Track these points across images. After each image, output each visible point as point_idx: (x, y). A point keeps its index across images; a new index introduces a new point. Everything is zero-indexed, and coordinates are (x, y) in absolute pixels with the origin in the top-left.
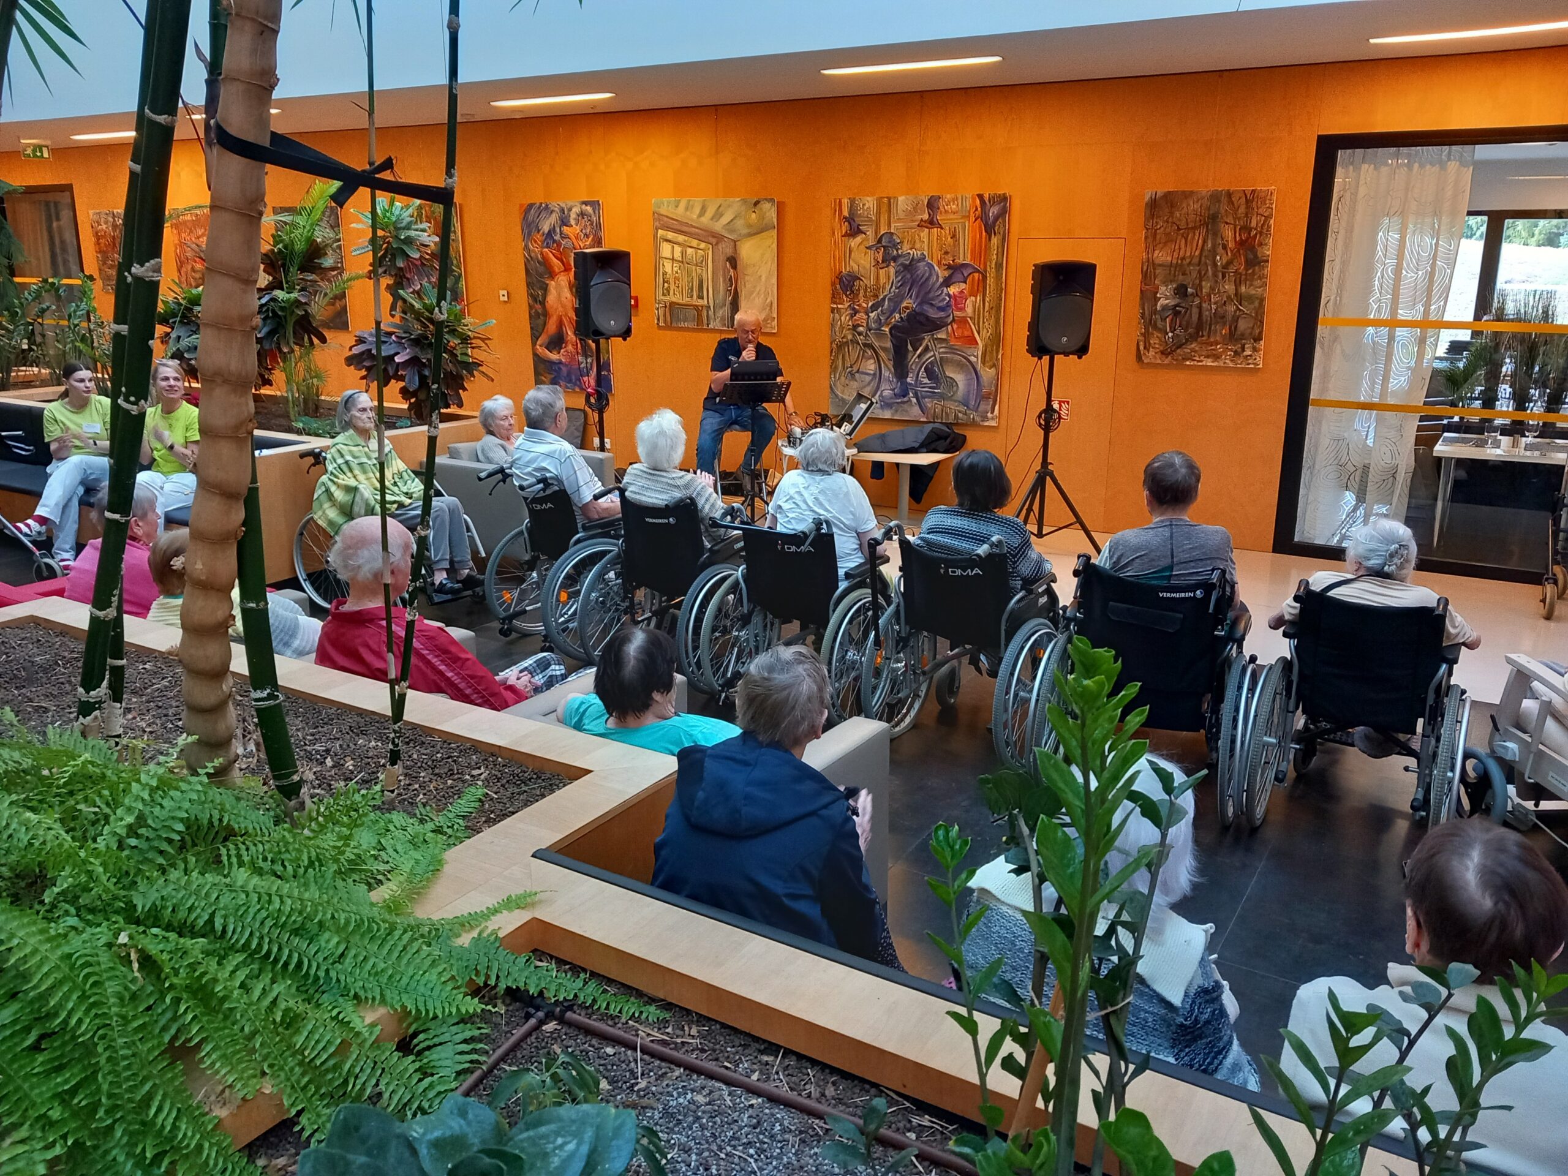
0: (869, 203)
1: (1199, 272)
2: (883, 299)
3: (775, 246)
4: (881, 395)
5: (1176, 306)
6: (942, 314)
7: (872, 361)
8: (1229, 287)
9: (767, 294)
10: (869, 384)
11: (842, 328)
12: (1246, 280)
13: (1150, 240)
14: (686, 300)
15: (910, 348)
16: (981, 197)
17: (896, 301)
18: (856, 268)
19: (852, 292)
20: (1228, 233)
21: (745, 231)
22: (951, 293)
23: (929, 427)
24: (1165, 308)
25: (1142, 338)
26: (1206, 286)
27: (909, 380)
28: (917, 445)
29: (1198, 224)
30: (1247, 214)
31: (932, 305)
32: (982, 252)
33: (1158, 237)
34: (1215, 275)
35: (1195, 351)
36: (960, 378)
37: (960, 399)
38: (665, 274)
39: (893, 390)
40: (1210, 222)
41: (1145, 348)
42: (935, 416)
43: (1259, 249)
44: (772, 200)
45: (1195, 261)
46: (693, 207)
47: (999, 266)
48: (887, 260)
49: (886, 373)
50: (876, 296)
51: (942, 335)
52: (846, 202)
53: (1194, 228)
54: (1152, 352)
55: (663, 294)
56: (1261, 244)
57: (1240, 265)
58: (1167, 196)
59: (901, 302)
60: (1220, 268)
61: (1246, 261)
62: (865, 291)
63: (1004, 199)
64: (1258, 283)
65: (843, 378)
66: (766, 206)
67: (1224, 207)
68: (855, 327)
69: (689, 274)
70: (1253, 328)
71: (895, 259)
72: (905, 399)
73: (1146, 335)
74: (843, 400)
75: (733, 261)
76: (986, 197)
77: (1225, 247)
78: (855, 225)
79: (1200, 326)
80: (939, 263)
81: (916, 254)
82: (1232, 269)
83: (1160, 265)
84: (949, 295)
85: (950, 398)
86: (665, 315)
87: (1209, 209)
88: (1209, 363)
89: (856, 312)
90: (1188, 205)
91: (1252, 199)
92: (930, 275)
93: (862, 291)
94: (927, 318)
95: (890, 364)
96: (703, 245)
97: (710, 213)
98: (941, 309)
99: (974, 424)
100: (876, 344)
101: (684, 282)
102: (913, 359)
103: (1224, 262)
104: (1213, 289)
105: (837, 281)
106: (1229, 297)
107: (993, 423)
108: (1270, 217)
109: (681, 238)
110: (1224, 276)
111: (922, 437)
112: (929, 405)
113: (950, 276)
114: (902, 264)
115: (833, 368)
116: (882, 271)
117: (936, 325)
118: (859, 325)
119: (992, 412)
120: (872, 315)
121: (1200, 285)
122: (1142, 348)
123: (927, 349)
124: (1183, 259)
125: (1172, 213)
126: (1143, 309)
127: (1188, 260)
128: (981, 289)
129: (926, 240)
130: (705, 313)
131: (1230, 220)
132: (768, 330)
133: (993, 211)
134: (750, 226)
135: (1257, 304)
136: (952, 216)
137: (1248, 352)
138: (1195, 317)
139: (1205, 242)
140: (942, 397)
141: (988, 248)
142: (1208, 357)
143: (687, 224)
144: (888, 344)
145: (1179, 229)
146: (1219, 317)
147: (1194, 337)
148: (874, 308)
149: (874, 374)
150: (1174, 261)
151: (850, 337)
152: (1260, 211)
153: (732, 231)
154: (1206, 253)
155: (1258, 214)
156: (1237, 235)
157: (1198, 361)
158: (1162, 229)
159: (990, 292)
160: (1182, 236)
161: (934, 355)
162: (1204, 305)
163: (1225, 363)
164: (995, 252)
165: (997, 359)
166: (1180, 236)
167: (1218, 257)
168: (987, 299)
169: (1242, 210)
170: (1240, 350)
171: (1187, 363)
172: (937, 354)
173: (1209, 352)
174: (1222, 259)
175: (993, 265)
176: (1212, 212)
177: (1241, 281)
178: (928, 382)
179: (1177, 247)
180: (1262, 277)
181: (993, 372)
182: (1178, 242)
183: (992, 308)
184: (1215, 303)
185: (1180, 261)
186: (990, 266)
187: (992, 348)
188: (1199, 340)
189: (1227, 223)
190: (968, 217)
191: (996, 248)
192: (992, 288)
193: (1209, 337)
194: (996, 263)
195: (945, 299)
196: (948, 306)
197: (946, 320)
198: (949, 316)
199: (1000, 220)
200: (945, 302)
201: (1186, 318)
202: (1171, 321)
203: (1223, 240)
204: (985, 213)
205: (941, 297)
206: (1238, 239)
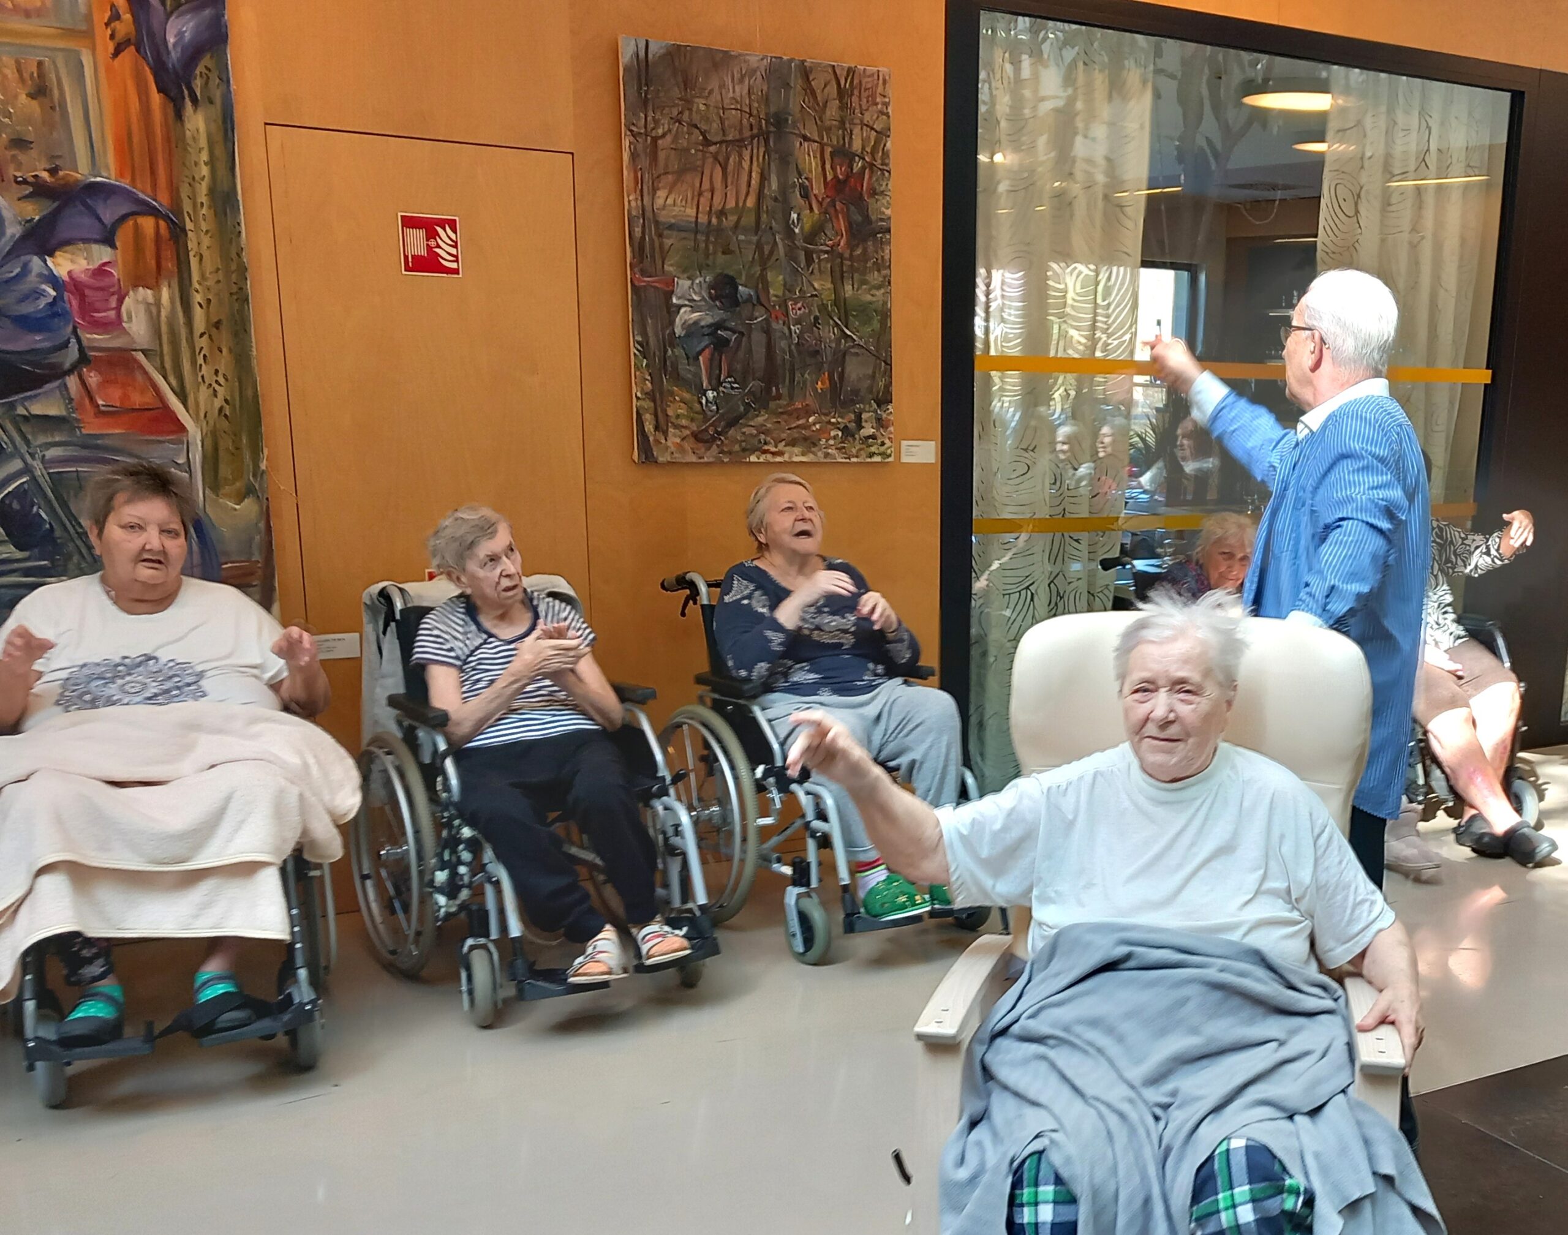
1: (759, 247)
5: (716, 326)
6: (38, 340)
8: (822, 285)
12: (852, 269)
13: (644, 162)
20: (809, 159)
22: (60, 273)
24: (693, 329)
25: (647, 404)
26: (776, 281)
29: (747, 133)
30: (842, 122)
32: (155, 151)
33: (662, 155)
34: (791, 256)
35: (766, 432)
40: (773, 131)
41: (657, 428)
43: (871, 201)
45: (749, 220)
47: (223, 201)
51: (43, 406)
53: (739, 143)
54: (674, 438)
56: (873, 193)
57: (837, 236)
58: (676, 54)
61: (850, 225)
64: (875, 277)
67: (796, 101)
70: (873, 377)
73: (657, 397)
77: (806, 194)
79: (771, 377)
82: (825, 243)
83: (671, 227)
84: (53, 280)
87: (766, 100)
88: (796, 455)
90: (722, 86)
91: (850, 89)
98: (27, 323)
103: (807, 227)
104: (791, 290)
106: (823, 307)
108: (884, 131)
110: (809, 261)
113: (50, 221)
121: (763, 277)
122: (649, 427)
124: (722, 213)
125: (688, 103)
126: (644, 334)
127: (733, 218)
128: (170, 265)
131: (812, 132)
133: (180, 30)
135: (876, 325)
137: (868, 430)
138: (759, 352)
139: (764, 178)
141: (176, 142)
142: (792, 443)
145: (707, 142)
146: (810, 355)
147: (762, 401)
150: (703, 219)
152: (867, 118)
154: (768, 203)
155: (863, 124)
156: (828, 166)
157: (773, 454)
158: (669, 138)
159: (203, 276)
160: (716, 159)
161: (27, 470)
162: (774, 325)
163: (827, 455)
164: (204, 156)
165: (257, 473)
166: (710, 160)
167: (794, 216)
168: (198, 298)
169: (833, 111)
170: (852, 425)
171: (753, 459)
172: (37, 465)
173: (795, 434)
174: (802, 219)
175: (203, 197)
176: (773, 109)
177: (842, 272)
178: (19, 555)
179: (706, 185)
180: (883, 265)
181: (248, 508)
182: (707, 173)
183: (217, 325)
184: (798, 322)
185: (714, 221)
186: (193, 198)
187: (236, 435)
188: (772, 405)
189: (806, 138)
190: (88, 35)
191: (203, 142)
192: (209, 267)
193: (791, 397)
194: (212, 192)
195: (42, 294)
196: (56, 315)
197: (54, 358)
198: (66, 345)
199: (206, 61)
200: (42, 303)
201: (741, 354)
202: (711, 360)
203: (800, 176)
204: (151, 35)
205: (25, 287)
206: (829, 177)
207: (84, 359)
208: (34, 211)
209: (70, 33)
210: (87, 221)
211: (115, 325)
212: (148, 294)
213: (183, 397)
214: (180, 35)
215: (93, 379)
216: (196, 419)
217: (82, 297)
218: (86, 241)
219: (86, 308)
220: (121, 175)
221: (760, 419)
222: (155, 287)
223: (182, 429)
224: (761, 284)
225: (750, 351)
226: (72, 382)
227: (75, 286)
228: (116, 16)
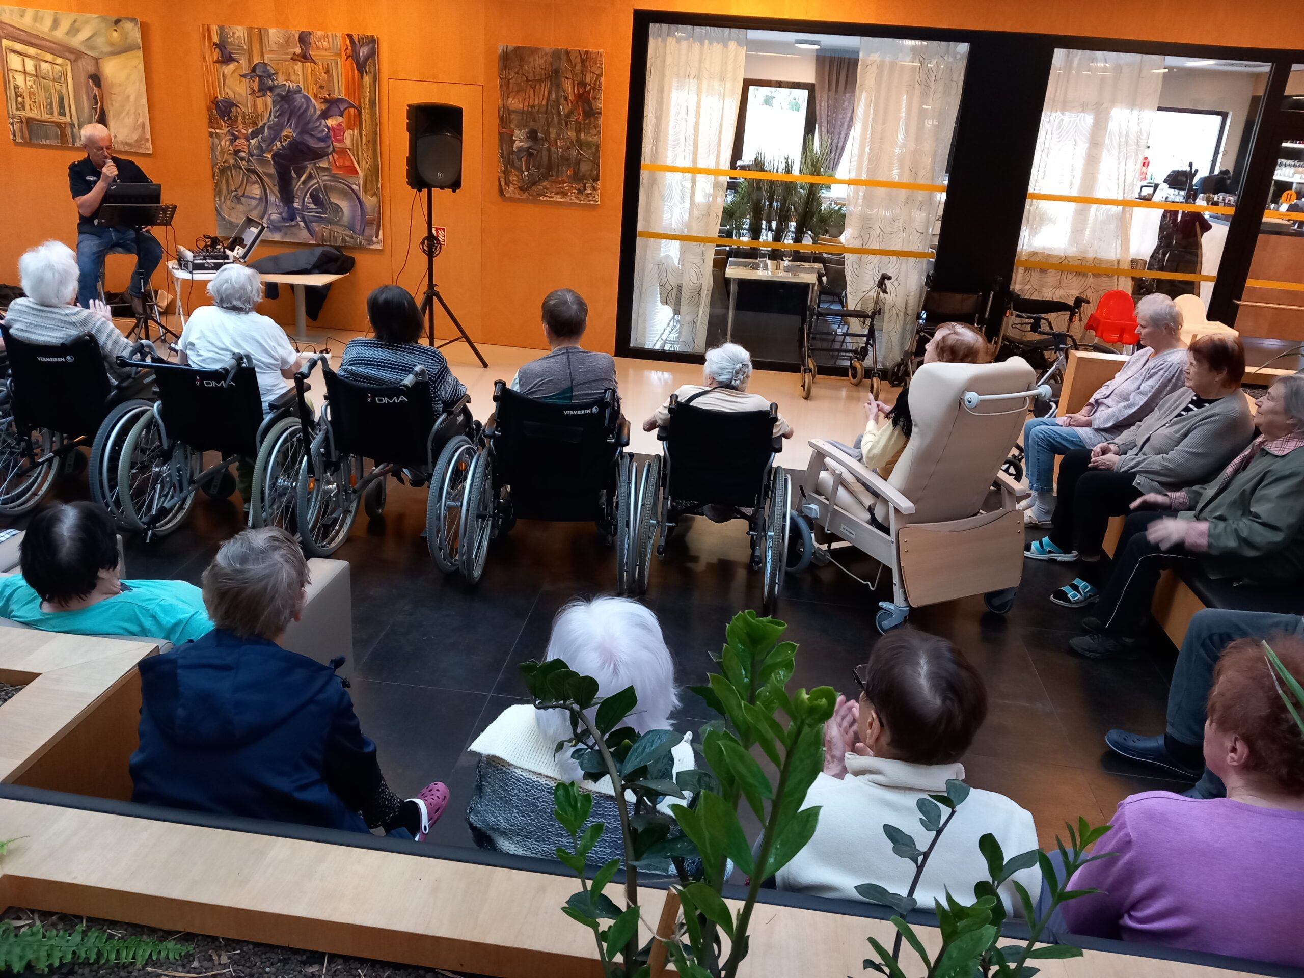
0: (239, 33)
1: (547, 119)
2: (263, 127)
3: (141, 66)
4: (269, 219)
5: (530, 148)
6: (322, 145)
7: (257, 186)
8: (572, 134)
9: (137, 114)
10: (256, 207)
11: (223, 152)
12: (584, 128)
13: (504, 88)
14: (46, 117)
15: (294, 175)
16: (350, 36)
17: (276, 130)
18: (231, 95)
19: (230, 118)
20: (568, 86)
21: (107, 49)
22: (329, 125)
23: (319, 251)
24: (520, 149)
25: (503, 175)
26: (553, 132)
27: (295, 205)
28: (309, 267)
29: (544, 77)
30: (582, 72)
31: (312, 135)
32: (355, 87)
33: (511, 86)
34: (560, 123)
35: (547, 189)
36: (344, 205)
37: (346, 224)
38: (16, 87)
39: (280, 214)
40: (554, 76)
41: (505, 184)
42: (323, 239)
43: (593, 102)
44: (133, 20)
45: (543, 109)
46: (42, 18)
47: (373, 103)
48: (264, 89)
49: (272, 198)
50: (255, 124)
51: (324, 164)
52: (214, 28)
53: (540, 81)
54: (512, 188)
55: (17, 109)
56: (595, 98)
57: (579, 115)
58: (517, 49)
59: (281, 130)
60: (563, 117)
61: (584, 111)
62: (244, 118)
63: (372, 41)
64: (594, 131)
65: (228, 202)
66: (129, 26)
67: (564, 64)
68: (236, 152)
69: (47, 89)
70: (592, 170)
71: (271, 89)
72: (293, 223)
73: (506, 173)
74: (231, 223)
75: (96, 79)
76: (355, 38)
77: (566, 99)
78: (226, 53)
79: (550, 167)
80: (315, 96)
81: (293, 86)
82: (573, 118)
83: (514, 111)
84: (327, 127)
85: (337, 223)
86: (21, 130)
87: (551, 64)
88: (558, 199)
89: (236, 138)
90: (535, 60)
91: (586, 59)
92: (308, 107)
93: (240, 118)
94: (309, 148)
95: (276, 189)
96: (59, 61)
97: (65, 26)
98: (321, 140)
99: (361, 248)
100: (260, 170)
101: (42, 98)
102: (298, 186)
103: (566, 111)
104: (559, 136)
105: (214, 106)
106: (572, 143)
107: (379, 247)
108: (599, 76)
109: (32, 51)
110: (567, 124)
111: (314, 260)
112: (317, 229)
113: (327, 110)
114: (279, 95)
115: (218, 192)
116: (259, 101)
117: (318, 155)
118: (240, 151)
119: (377, 237)
120: (253, 141)
121: (548, 130)
122: (503, 183)
123: (310, 177)
124: (533, 107)
125: (521, 66)
126: (502, 149)
127: (537, 108)
128: (357, 123)
129: (300, 73)
130: (68, 131)
131: (569, 75)
132: (142, 151)
133: (363, 51)
134: (112, 45)
135: (594, 150)
136: (324, 53)
137: (589, 191)
138: (545, 159)
139: (550, 93)
140: (329, 221)
141: (361, 85)
142: (557, 194)
143: (37, 37)
144: (272, 170)
145: (528, 81)
146: (566, 160)
147: (546, 176)
148: (254, 135)
149: (261, 199)
150: (526, 109)
151: (232, 162)
152: (593, 69)
153: (92, 48)
154: (551, 103)
155: (591, 72)
156: (576, 89)
157: (549, 197)
158: (514, 79)
159: (366, 127)
160: (531, 86)
161: (318, 183)
162: (552, 148)
163: (571, 199)
164: (368, 90)
165: (378, 189)
166: (529, 87)
167: (561, 107)
168: (364, 133)
169: (578, 68)
170: (582, 189)
171: (541, 198)
172: (320, 181)
173: (558, 190)
174: (564, 109)
175: (367, 102)
176: (554, 67)
177: (580, 129)
178: (314, 207)
179: (527, 96)
180: (597, 127)
181: (374, 199)
182: (528, 91)
183: (369, 141)
184: (561, 147)
185: (530, 109)
186: (364, 102)
187: (372, 177)
188: (549, 178)
189: (567, 78)
190: (340, 55)
191: (368, 86)
192: (368, 123)
193: (557, 176)
194: (369, 101)
195: (324, 131)
196: (327, 137)
197: (326, 150)
198: (329, 146)
199: (370, 60)
200: (324, 134)
201: (538, 159)
202: (526, 161)
203: (564, 92)
204: (356, 52)
205: (320, 129)
206: (576, 92)
207: (334, 151)
208: (324, 107)
209: (335, 54)
210: (337, 109)
211: (342, 141)
212: (350, 131)
213: (359, 164)
214: (363, 53)
215: (336, 156)
216: (361, 170)
217: (334, 132)
218: (336, 115)
219: (335, 136)
220: (346, 96)
221: (544, 184)
222: (353, 130)
223: (358, 173)
224: (547, 133)
225: (542, 157)
226: (330, 157)
227: (333, 129)
228: (347, 48)
